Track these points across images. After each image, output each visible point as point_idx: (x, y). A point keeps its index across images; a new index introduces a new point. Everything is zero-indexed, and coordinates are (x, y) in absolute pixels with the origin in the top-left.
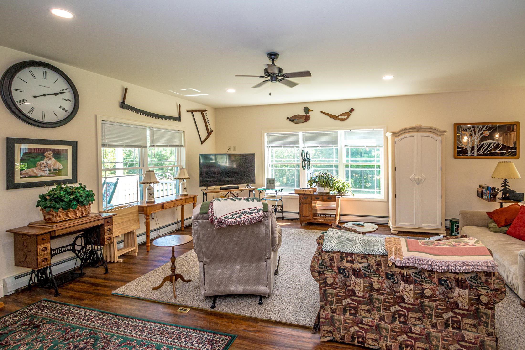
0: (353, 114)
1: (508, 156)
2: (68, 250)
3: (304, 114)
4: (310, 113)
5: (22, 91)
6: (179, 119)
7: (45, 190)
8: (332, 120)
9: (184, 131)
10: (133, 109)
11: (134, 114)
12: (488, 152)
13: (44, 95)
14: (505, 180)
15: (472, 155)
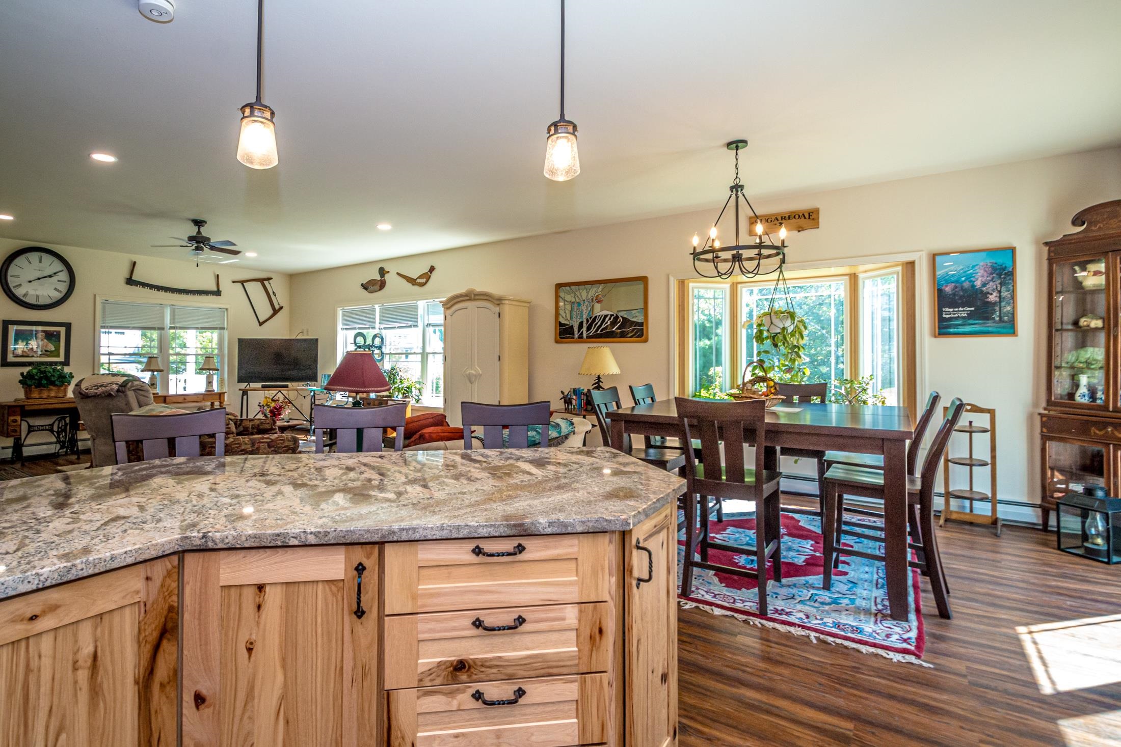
0: (434, 275)
1: (631, 337)
2: (46, 430)
3: (379, 278)
4: (387, 277)
5: (18, 277)
6: (218, 293)
7: (26, 370)
8: (410, 285)
9: (227, 309)
10: (144, 285)
11: (147, 290)
12: (602, 331)
13: (39, 279)
14: (599, 377)
15: (581, 337)
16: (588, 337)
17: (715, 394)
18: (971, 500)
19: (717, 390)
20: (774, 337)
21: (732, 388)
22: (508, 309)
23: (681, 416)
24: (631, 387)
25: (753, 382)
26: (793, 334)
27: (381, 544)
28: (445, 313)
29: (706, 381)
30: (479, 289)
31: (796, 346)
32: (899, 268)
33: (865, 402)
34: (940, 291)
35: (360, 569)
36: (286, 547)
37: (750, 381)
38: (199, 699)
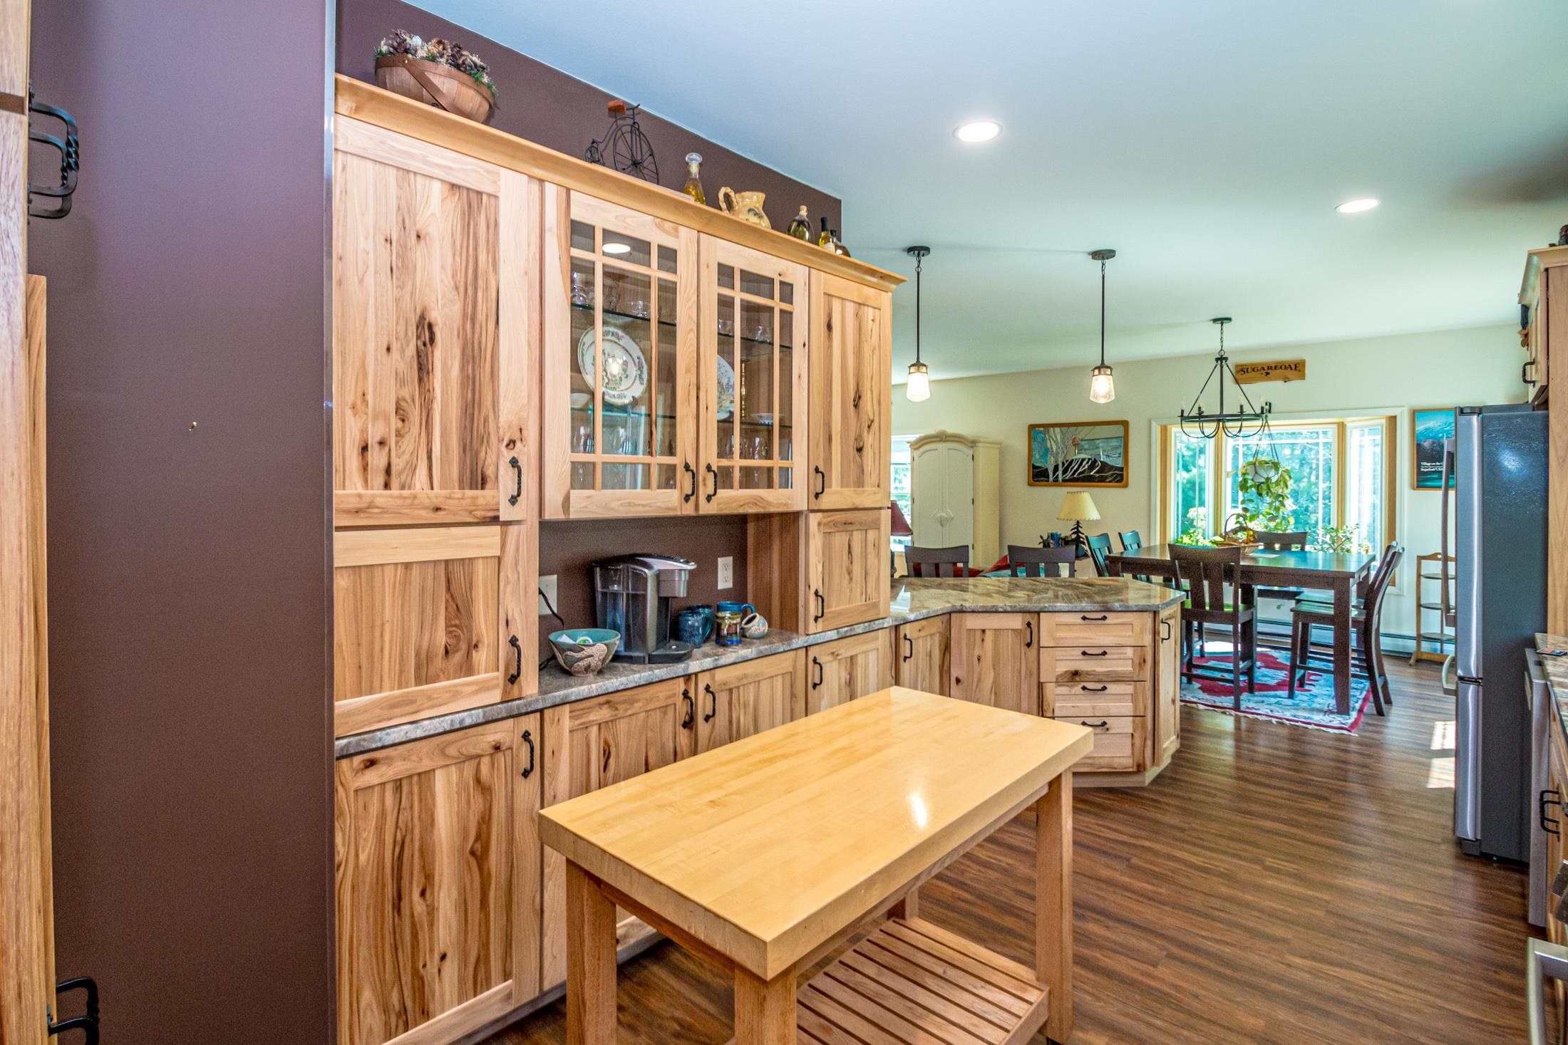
1: (1110, 482)
12: (1079, 475)
14: (1078, 522)
15: (1056, 480)
16: (1064, 480)
17: (1197, 541)
18: (1442, 642)
19: (1200, 537)
20: (1258, 486)
21: (1215, 534)
22: (981, 451)
23: (1173, 558)
24: (1120, 534)
25: (1235, 531)
26: (1277, 483)
27: (1038, 613)
28: (912, 453)
29: (1187, 526)
30: (950, 430)
31: (1280, 495)
32: (1383, 421)
33: (1348, 551)
34: (1419, 446)
35: (1029, 624)
36: (997, 612)
37: (1232, 531)
38: (958, 681)
